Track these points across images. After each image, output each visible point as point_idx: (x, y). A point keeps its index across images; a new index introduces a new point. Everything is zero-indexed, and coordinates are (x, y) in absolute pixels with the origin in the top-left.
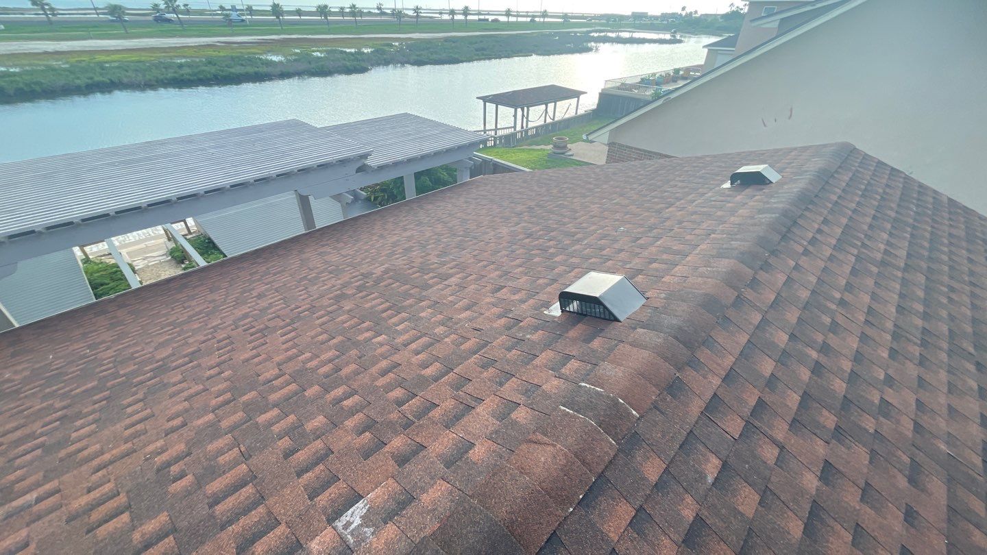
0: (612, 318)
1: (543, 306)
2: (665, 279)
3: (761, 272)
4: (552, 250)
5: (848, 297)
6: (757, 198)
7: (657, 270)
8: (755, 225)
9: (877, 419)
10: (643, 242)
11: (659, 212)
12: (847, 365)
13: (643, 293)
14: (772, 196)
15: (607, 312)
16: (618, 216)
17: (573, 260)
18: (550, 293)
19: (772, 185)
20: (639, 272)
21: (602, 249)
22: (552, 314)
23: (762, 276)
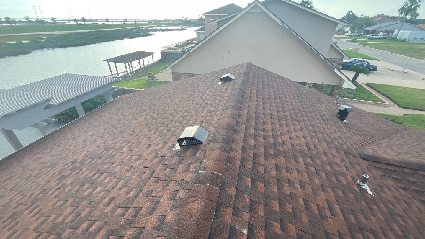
0: (200, 143)
1: (172, 147)
2: (213, 122)
3: (240, 111)
4: (166, 123)
5: (265, 112)
6: (230, 86)
7: (208, 120)
8: (233, 96)
9: (282, 147)
10: (200, 111)
11: (201, 97)
12: (271, 133)
13: (207, 130)
14: (234, 84)
15: (198, 141)
16: (187, 102)
17: (177, 124)
18: (172, 141)
19: (233, 80)
20: (203, 122)
21: (186, 117)
22: (177, 149)
23: (241, 112)
